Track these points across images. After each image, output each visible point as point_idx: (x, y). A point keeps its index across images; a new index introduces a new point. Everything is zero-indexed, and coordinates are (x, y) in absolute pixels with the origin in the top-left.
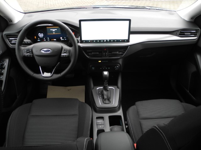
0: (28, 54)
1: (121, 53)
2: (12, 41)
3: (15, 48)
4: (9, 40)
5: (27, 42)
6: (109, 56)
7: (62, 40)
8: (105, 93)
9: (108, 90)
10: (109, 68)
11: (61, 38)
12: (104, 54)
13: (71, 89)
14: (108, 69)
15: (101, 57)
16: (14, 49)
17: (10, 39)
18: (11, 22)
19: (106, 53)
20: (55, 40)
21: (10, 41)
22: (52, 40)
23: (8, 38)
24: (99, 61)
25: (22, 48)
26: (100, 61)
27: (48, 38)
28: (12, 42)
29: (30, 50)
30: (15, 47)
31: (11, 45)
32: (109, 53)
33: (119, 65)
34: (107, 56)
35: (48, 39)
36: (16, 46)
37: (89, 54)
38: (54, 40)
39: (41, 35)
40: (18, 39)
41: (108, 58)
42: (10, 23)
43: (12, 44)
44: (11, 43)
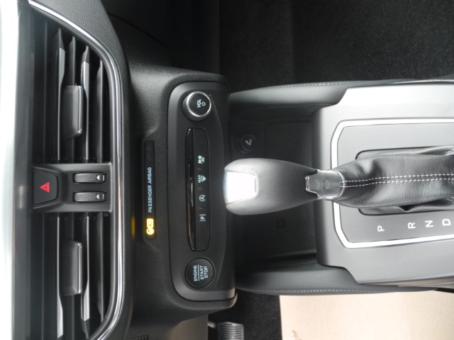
1: (85, 66)
6: (107, 157)
8: (391, 191)
9: (377, 170)
10: (201, 160)
12: (81, 196)
13: (294, 332)
14: (205, 170)
15: (108, 219)
19: (81, 178)
24: (150, 230)
26: (150, 223)
32: (79, 159)
33: (177, 92)
34: (105, 173)
37: (86, 315)
41: (116, 168)
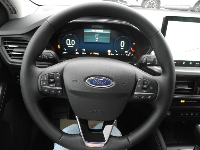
0: (52, 87)
2: (12, 51)
3: (20, 66)
4: (6, 48)
5: (48, 56)
7: (109, 54)
11: (109, 51)
16: (18, 68)
17: (10, 46)
18: (14, 15)
20: (98, 54)
21: (9, 50)
22: (91, 53)
23: (5, 44)
25: (38, 70)
27: (84, 50)
28: (13, 53)
29: (58, 75)
30: (21, 63)
31: (10, 59)
35: (83, 52)
36: (23, 63)
38: (95, 53)
39: (71, 43)
40: (29, 47)
42: (11, 16)
43: (13, 57)
44: (10, 55)
